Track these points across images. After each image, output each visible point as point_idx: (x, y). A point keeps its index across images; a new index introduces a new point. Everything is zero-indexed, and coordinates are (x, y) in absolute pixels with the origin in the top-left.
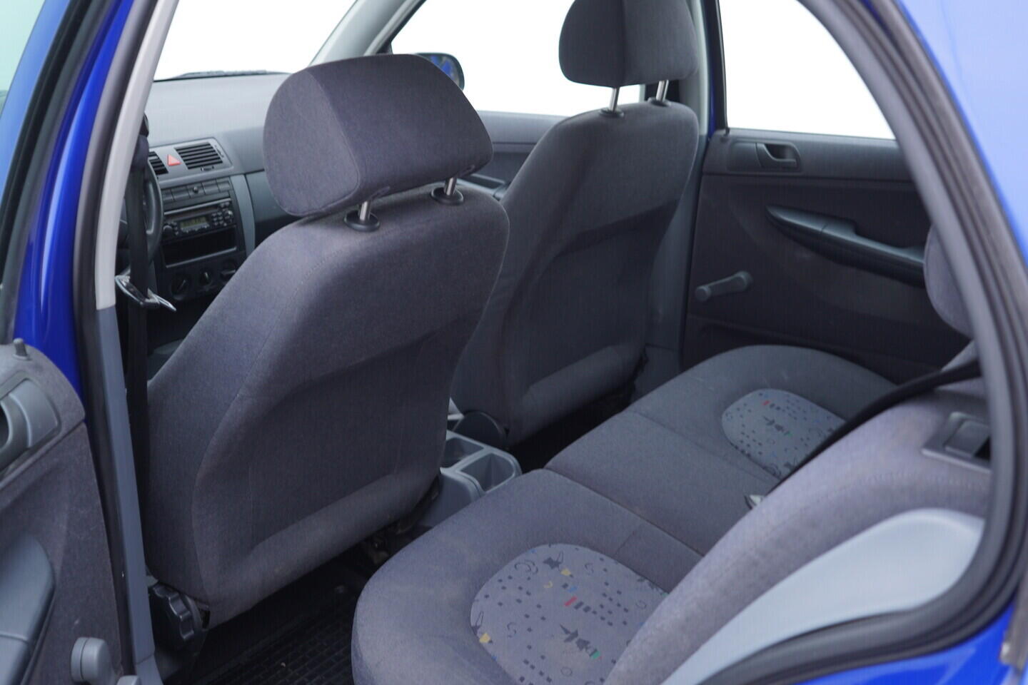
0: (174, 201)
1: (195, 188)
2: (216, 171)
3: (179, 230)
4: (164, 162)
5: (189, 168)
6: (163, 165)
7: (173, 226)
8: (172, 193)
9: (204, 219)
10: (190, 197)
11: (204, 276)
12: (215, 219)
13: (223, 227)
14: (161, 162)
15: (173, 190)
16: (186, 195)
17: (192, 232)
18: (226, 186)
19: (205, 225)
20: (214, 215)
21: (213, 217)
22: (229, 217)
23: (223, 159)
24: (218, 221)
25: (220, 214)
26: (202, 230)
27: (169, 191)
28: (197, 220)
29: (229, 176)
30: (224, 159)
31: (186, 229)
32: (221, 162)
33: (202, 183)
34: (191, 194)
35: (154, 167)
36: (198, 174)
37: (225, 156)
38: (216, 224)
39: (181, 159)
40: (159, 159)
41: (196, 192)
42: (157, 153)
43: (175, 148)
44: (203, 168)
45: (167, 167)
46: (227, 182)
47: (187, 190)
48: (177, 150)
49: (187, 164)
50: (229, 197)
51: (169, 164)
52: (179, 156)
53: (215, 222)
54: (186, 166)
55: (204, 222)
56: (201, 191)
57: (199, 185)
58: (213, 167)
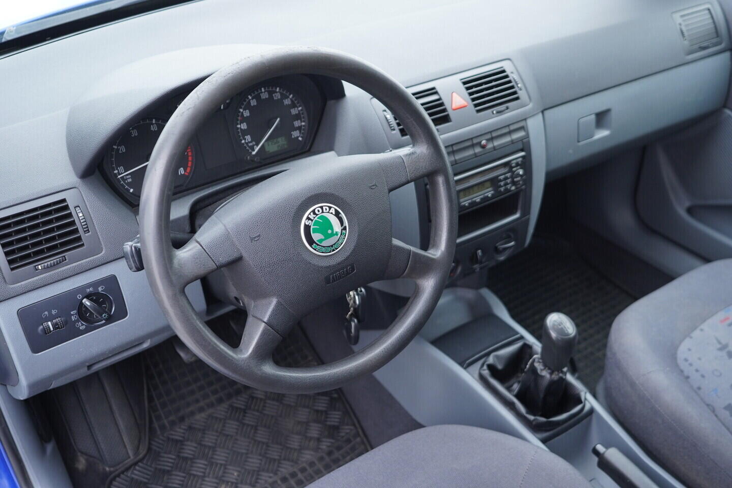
1: (484, 142)
2: (512, 113)
4: (447, 105)
5: (478, 111)
6: (445, 110)
9: (488, 184)
10: (476, 155)
12: (502, 183)
13: (510, 191)
14: (442, 104)
16: (470, 152)
17: (473, 204)
18: (521, 134)
19: (489, 193)
20: (502, 177)
21: (501, 181)
22: (519, 179)
23: (520, 93)
24: (506, 184)
25: (509, 175)
26: (486, 199)
28: (481, 186)
29: (525, 119)
30: (522, 94)
31: (465, 201)
32: (517, 98)
33: (492, 134)
34: (478, 150)
35: (430, 115)
36: (491, 120)
37: (523, 88)
38: (502, 189)
39: (469, 98)
40: (439, 99)
41: (483, 147)
42: (438, 89)
43: (461, 80)
44: (495, 110)
45: (450, 112)
46: (522, 128)
47: (473, 146)
48: (464, 83)
49: (476, 106)
50: (522, 150)
51: (454, 106)
52: (465, 93)
53: (501, 186)
54: (474, 109)
55: (488, 188)
56: (490, 146)
57: (489, 136)
58: (507, 108)
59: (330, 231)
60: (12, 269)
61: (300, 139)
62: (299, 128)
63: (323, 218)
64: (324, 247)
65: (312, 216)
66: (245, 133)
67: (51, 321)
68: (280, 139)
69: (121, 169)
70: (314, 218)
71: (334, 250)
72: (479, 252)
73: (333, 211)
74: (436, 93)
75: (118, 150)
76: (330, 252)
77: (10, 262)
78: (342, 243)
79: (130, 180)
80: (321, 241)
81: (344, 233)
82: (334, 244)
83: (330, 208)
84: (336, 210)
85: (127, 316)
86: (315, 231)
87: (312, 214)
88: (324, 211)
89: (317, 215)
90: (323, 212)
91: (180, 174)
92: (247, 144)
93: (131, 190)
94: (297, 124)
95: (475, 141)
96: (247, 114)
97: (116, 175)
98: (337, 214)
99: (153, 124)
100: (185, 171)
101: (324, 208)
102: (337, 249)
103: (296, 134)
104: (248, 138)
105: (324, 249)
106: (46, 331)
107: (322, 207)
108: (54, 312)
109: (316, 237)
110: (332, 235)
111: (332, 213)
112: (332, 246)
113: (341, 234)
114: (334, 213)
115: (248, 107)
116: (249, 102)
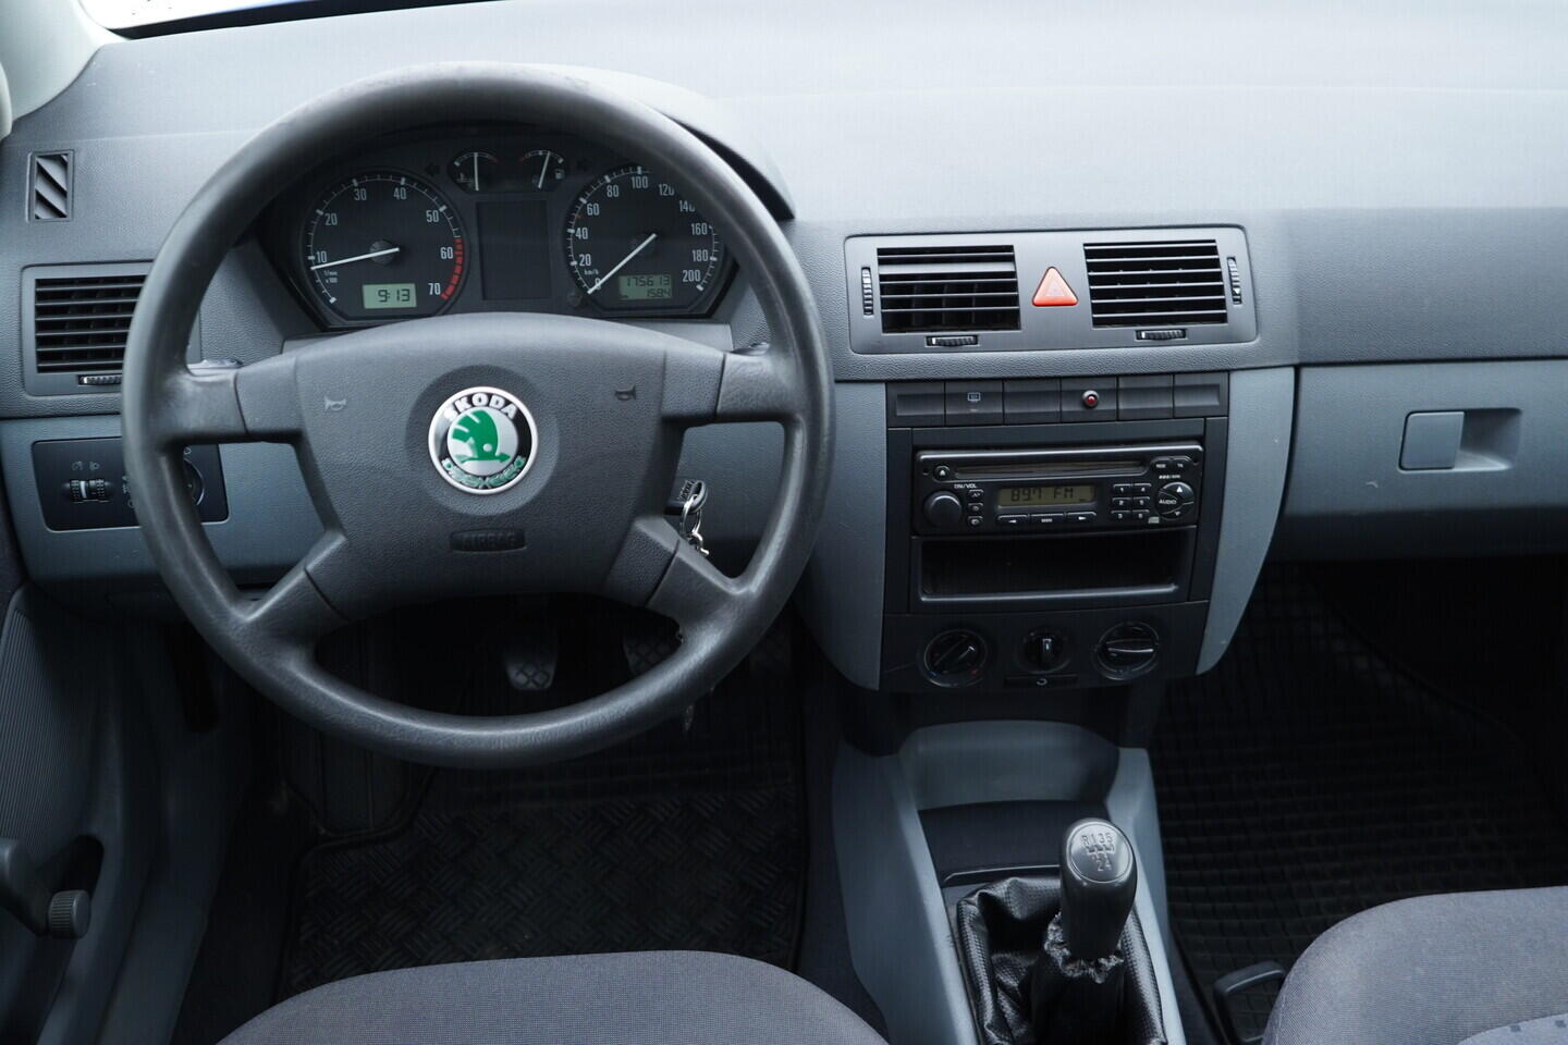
0: (1004, 419)
1: (1089, 394)
2: (1190, 349)
3: (989, 512)
4: (1024, 292)
5: (1097, 322)
6: (1015, 300)
7: (963, 496)
8: (1004, 397)
9: (1086, 492)
10: (1061, 418)
11: (1040, 645)
12: (1122, 501)
13: (1144, 523)
14: (1014, 286)
15: (1009, 388)
16: (1051, 408)
17: (1032, 525)
18: (1210, 401)
19: (1082, 509)
20: (1122, 486)
21: (1117, 493)
22: (1172, 502)
23: (1232, 308)
24: (1134, 505)
25: (1143, 486)
26: (1067, 523)
27: (998, 387)
28: (1062, 490)
29: (1229, 371)
30: (1238, 310)
31: (1009, 511)
32: (1222, 319)
33: (1116, 382)
34: (1069, 407)
36: (1128, 350)
37: (1247, 297)
38: (1121, 513)
39: (1085, 288)
40: (1013, 274)
41: (1088, 405)
42: (1017, 253)
43: (1085, 245)
44: (1145, 330)
45: (1024, 305)
46: (1214, 388)
47: (1059, 395)
48: (1089, 254)
49: (1096, 308)
50: (1200, 440)
51: (1037, 299)
52: (1084, 274)
53: (1116, 506)
54: (1089, 315)
55: (1082, 501)
56: (1106, 406)
57: (1109, 384)
58: (1184, 333)
59: (487, 447)
60: (41, 370)
61: (700, 288)
62: (703, 266)
63: (481, 414)
64: (466, 473)
65: (462, 405)
66: (582, 247)
67: (87, 481)
68: (656, 279)
69: (322, 255)
70: (466, 409)
71: (485, 487)
72: (1047, 644)
73: (511, 410)
74: (1011, 259)
75: (324, 219)
76: (477, 488)
77: (41, 357)
78: (509, 481)
79: (334, 280)
80: (464, 459)
81: (519, 463)
82: (490, 476)
83: (508, 403)
84: (519, 413)
85: (226, 518)
86: (458, 435)
87: (465, 399)
88: (492, 403)
89: (473, 406)
90: (488, 405)
91: (431, 293)
92: (582, 269)
93: (333, 300)
94: (700, 255)
95: (1067, 386)
96: (594, 210)
97: (310, 264)
98: (519, 421)
99: (400, 186)
100: (443, 290)
101: (494, 398)
102: (493, 487)
103: (692, 275)
104: (587, 259)
105: (464, 478)
106: (74, 495)
107: (490, 396)
108: (93, 466)
109: (455, 447)
110: (490, 456)
111: (507, 414)
112: (484, 478)
113: (513, 462)
114: (512, 415)
115: (600, 197)
116: (604, 190)
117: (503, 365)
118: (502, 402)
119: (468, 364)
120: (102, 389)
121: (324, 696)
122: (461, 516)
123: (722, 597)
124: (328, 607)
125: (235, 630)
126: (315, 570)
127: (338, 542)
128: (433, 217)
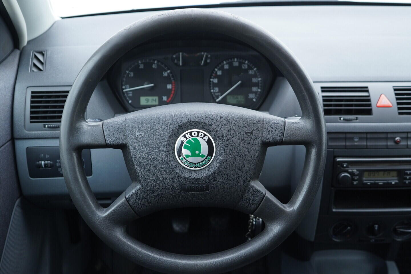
0: (367, 147)
1: (397, 139)
3: (360, 180)
4: (373, 102)
5: (400, 114)
6: (370, 105)
7: (352, 174)
8: (367, 139)
9: (395, 174)
10: (387, 147)
11: (374, 228)
12: (408, 177)
14: (369, 100)
15: (369, 136)
16: (384, 143)
17: (375, 185)
19: (394, 180)
20: (408, 172)
21: (407, 174)
26: (388, 185)
27: (365, 136)
28: (386, 173)
31: (368, 180)
33: (407, 134)
34: (390, 143)
38: (407, 181)
39: (395, 102)
40: (369, 96)
41: (397, 142)
42: (370, 89)
43: (393, 87)
45: (374, 107)
47: (387, 139)
48: (395, 90)
49: (399, 109)
51: (379, 104)
52: (394, 97)
53: (406, 179)
54: (396, 111)
55: (393, 177)
56: (403, 143)
57: (404, 135)
59: (197, 152)
60: (31, 122)
61: (254, 100)
62: (256, 93)
63: (195, 140)
64: (189, 162)
65: (188, 136)
66: (215, 85)
67: (45, 161)
68: (239, 97)
69: (128, 86)
70: (189, 137)
71: (195, 167)
72: (376, 227)
73: (206, 138)
74: (367, 91)
75: (129, 74)
76: (192, 168)
77: (32, 118)
78: (204, 165)
79: (131, 95)
80: (187, 156)
81: (209, 158)
82: (198, 163)
83: (205, 135)
84: (209, 138)
85: (91, 175)
86: (186, 147)
87: (189, 134)
88: (199, 135)
89: (192, 136)
90: (198, 136)
92: (215, 93)
93: (130, 102)
94: (255, 89)
95: (389, 136)
96: (220, 73)
97: (123, 89)
98: (209, 142)
99: (154, 64)
100: (168, 99)
101: (200, 133)
102: (198, 167)
103: (252, 96)
104: (216, 89)
105: (188, 164)
106: (40, 166)
107: (198, 132)
108: (47, 156)
109: (185, 152)
110: (198, 155)
111: (205, 140)
112: (195, 164)
113: (206, 158)
114: (206, 140)
115: (222, 69)
116: (223, 66)
117: (204, 121)
118: (203, 135)
119: (191, 120)
120: (52, 129)
121: (130, 246)
122: (186, 178)
123: (283, 212)
124: (132, 211)
125: (98, 219)
126: (129, 197)
127: (139, 186)
128: (165, 74)
